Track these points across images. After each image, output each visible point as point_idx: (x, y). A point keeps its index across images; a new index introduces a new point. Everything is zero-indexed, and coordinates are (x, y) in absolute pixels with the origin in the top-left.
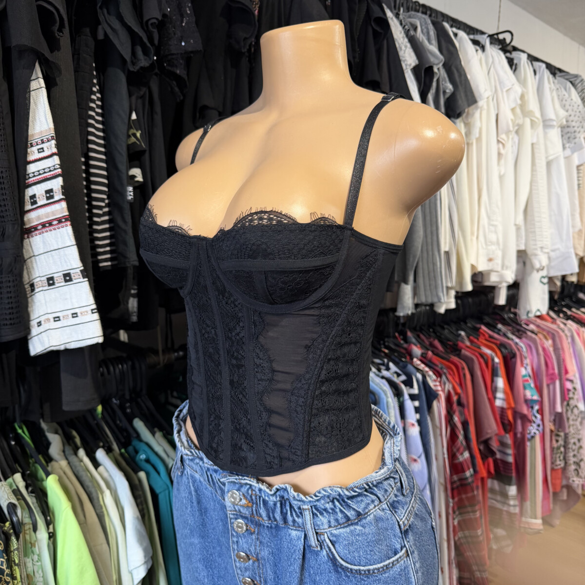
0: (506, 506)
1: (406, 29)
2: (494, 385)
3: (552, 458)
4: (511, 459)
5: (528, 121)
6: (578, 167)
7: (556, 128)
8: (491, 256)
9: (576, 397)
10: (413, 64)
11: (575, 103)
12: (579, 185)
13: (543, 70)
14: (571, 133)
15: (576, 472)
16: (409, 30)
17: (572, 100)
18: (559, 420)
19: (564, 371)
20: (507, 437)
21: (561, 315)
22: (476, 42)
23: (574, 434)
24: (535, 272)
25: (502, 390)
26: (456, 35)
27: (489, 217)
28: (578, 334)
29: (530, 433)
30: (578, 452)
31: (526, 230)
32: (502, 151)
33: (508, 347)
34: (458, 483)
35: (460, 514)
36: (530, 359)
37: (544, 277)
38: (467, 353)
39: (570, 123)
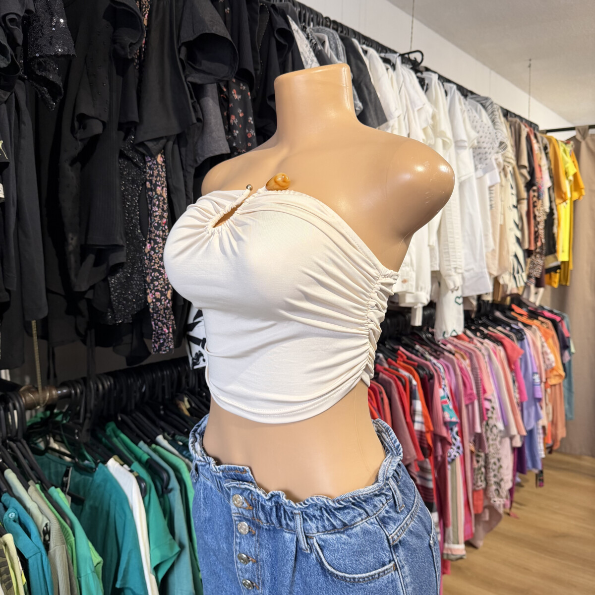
1: (313, 43)
2: (412, 407)
3: (473, 479)
4: (431, 485)
5: (440, 142)
6: (490, 187)
7: (468, 148)
8: (405, 278)
9: (494, 416)
11: (486, 124)
12: (491, 205)
13: (454, 91)
14: (483, 154)
15: (497, 492)
16: (316, 44)
17: (482, 121)
18: (479, 441)
19: (481, 391)
20: (427, 462)
21: (478, 334)
22: (386, 61)
23: (494, 454)
24: (450, 292)
25: (420, 413)
26: (366, 52)
28: (495, 353)
29: (450, 456)
30: (498, 472)
31: (440, 252)
33: (426, 369)
36: (448, 380)
37: (459, 298)
38: (385, 377)
39: (481, 145)
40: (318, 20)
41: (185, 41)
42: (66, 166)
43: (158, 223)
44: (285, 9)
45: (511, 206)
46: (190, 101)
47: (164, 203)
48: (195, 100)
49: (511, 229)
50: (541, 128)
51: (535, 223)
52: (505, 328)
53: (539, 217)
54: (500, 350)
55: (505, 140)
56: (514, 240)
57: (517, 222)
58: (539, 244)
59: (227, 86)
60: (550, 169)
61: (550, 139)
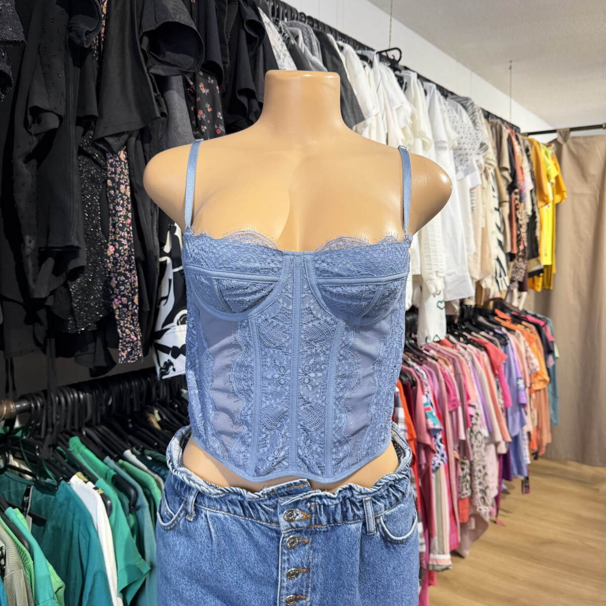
1: (285, 37)
2: (395, 415)
3: (458, 487)
5: (419, 142)
6: (471, 190)
7: (448, 150)
9: (479, 422)
11: (466, 125)
12: (472, 208)
13: (434, 91)
14: (463, 155)
15: (482, 500)
16: (289, 38)
17: (462, 122)
18: (463, 448)
19: (465, 397)
21: (461, 339)
22: (363, 58)
23: (479, 461)
24: (432, 296)
25: (403, 421)
26: (342, 48)
28: (478, 358)
29: (434, 465)
30: (484, 479)
31: (421, 255)
33: (408, 375)
36: (431, 386)
37: (441, 302)
39: (462, 146)
40: (293, 14)
42: (20, 163)
43: (122, 223)
44: (255, 1)
45: (493, 209)
46: (153, 94)
47: (128, 203)
48: (159, 93)
49: (493, 232)
50: (523, 130)
51: (517, 226)
52: (488, 333)
53: (521, 220)
54: (483, 355)
55: (486, 141)
56: (496, 244)
57: (499, 225)
58: (521, 247)
59: (194, 80)
60: (532, 172)
61: (531, 142)
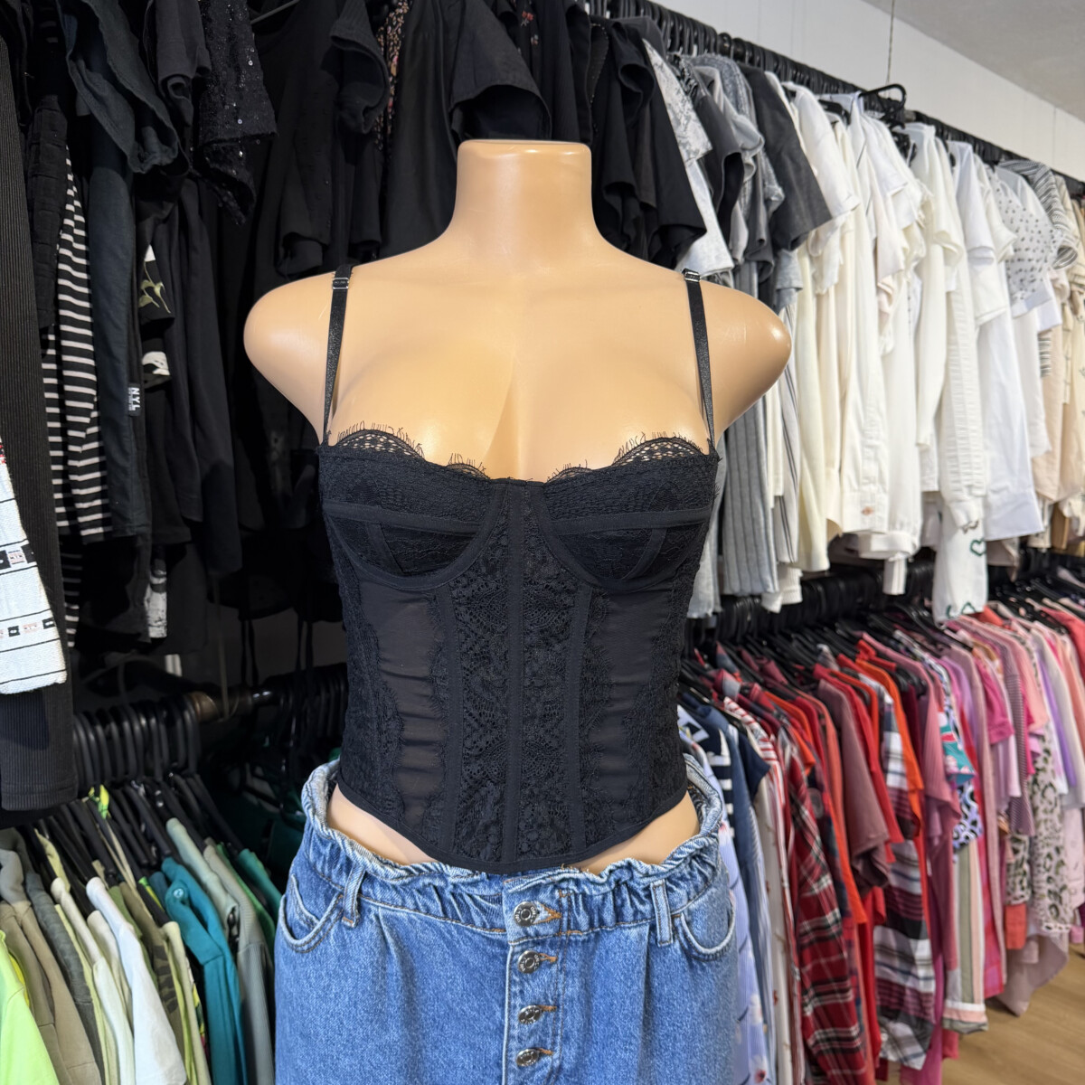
0: (911, 978)
1: (691, 86)
2: (884, 745)
3: (1004, 883)
4: (917, 888)
5: (937, 252)
6: (1041, 335)
7: (995, 263)
8: (868, 505)
9: (1050, 767)
10: (703, 151)
11: (1032, 215)
12: (1043, 367)
13: (969, 156)
14: (1026, 271)
15: (1053, 910)
16: (696, 87)
17: (1025, 209)
18: (1017, 811)
19: (1025, 718)
20: (910, 846)
21: (1022, 611)
22: (832, 107)
23: (1049, 838)
24: (960, 531)
25: (899, 757)
26: (791, 95)
27: (862, 432)
28: (1054, 649)
29: (957, 838)
30: (1057, 873)
31: (940, 456)
32: (887, 308)
33: (912, 675)
34: (812, 936)
35: (817, 995)
36: (957, 697)
37: (979, 542)
38: (830, 687)
39: (1022, 254)
40: (708, 39)
41: (460, 100)
44: (639, 29)
52: (1076, 602)
54: (1064, 643)
55: (1073, 244)
